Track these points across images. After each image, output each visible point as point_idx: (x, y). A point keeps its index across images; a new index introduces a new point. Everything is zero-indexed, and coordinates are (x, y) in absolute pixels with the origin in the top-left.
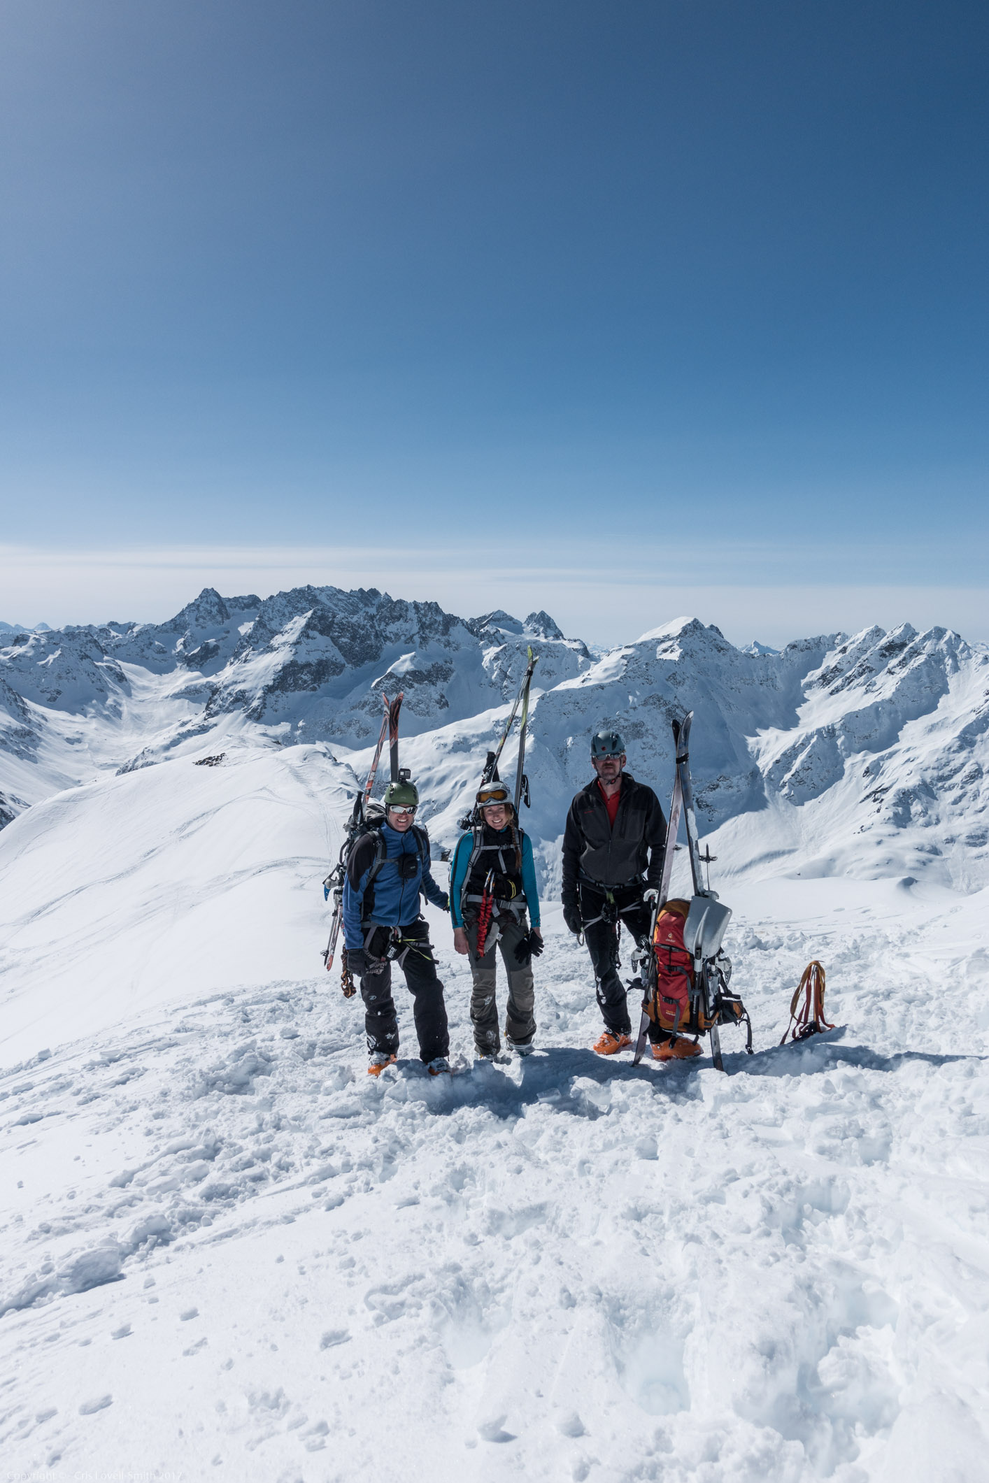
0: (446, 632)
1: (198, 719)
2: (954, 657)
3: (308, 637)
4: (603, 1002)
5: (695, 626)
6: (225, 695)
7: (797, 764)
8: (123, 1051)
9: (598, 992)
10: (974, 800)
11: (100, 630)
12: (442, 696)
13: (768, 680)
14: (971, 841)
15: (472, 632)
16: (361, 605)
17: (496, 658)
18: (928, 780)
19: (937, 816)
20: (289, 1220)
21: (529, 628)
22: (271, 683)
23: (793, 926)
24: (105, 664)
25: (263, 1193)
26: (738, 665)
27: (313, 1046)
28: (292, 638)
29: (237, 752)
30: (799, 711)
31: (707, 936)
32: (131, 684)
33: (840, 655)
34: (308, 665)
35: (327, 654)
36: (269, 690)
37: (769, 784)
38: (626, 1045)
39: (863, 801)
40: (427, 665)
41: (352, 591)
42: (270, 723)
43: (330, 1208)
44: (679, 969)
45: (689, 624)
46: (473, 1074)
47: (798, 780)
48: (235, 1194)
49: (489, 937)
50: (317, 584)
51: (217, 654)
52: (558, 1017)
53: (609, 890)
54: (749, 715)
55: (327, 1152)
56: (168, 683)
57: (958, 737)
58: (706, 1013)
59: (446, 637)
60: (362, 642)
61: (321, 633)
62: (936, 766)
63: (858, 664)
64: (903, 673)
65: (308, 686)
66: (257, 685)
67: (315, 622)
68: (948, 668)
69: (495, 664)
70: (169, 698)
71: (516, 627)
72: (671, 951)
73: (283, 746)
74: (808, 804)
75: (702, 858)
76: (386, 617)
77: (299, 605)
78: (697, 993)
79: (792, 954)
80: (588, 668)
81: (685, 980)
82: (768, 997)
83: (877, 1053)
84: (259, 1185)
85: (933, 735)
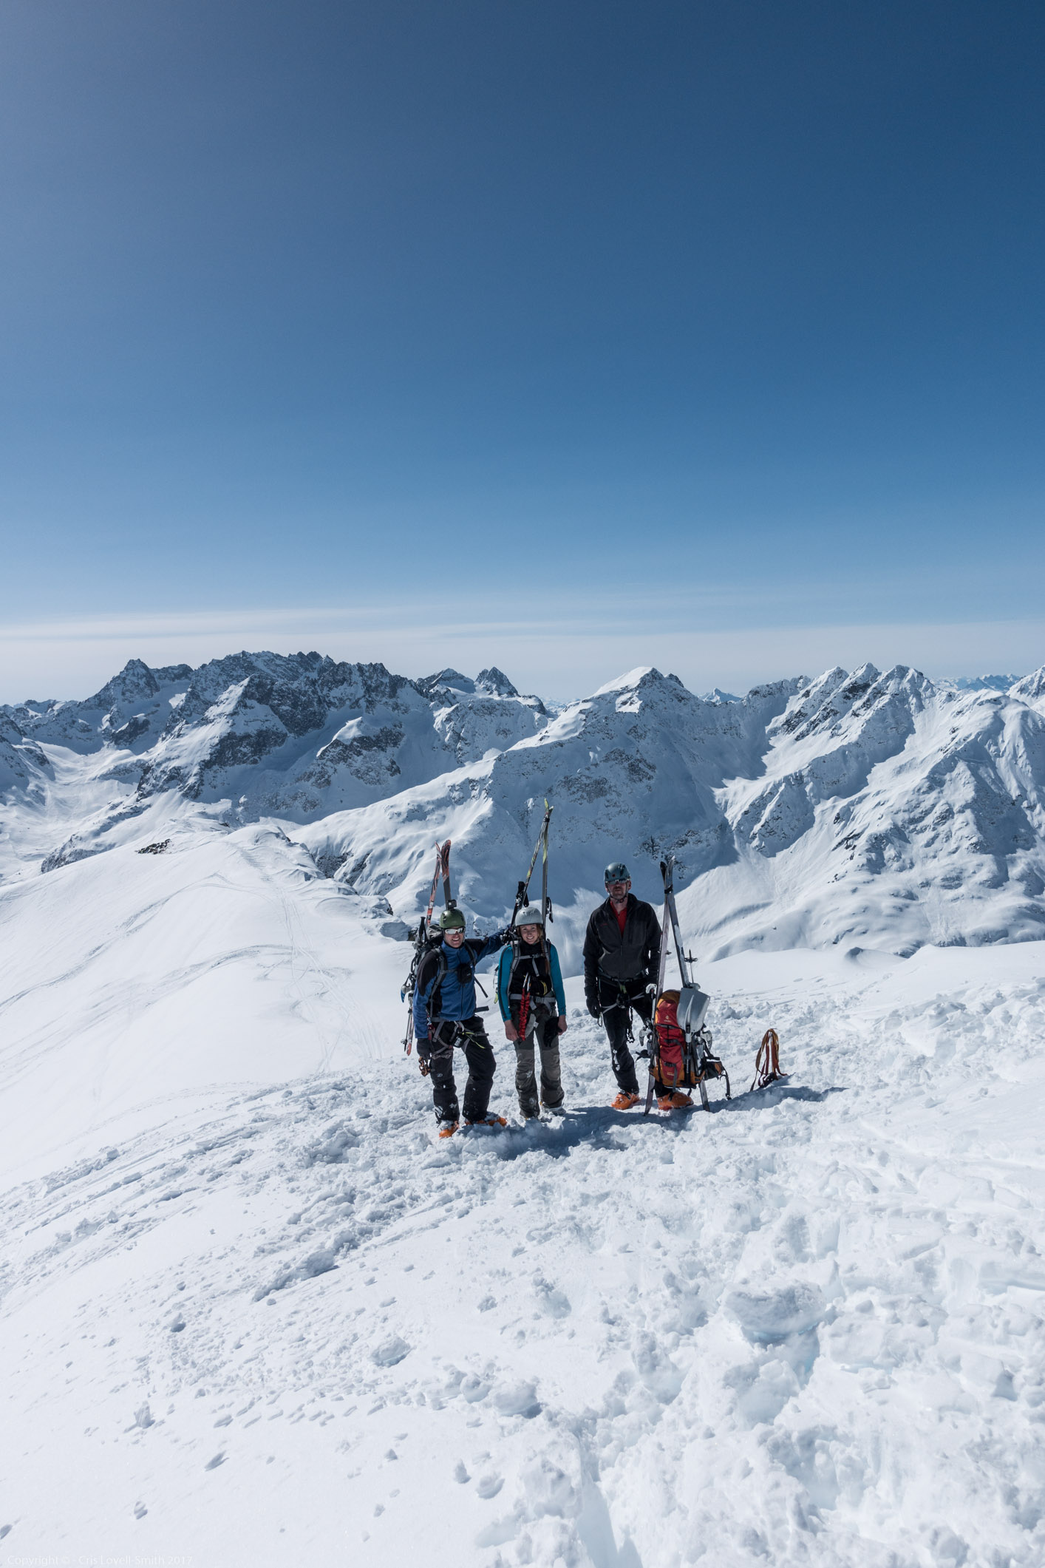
0: (393, 694)
1: (130, 801)
2: (918, 695)
3: (245, 706)
4: (618, 1069)
5: (654, 676)
6: (158, 773)
7: (766, 814)
8: (214, 1141)
9: (613, 1061)
10: (946, 841)
11: (17, 710)
12: (393, 763)
13: (732, 728)
14: (946, 883)
15: (421, 693)
16: (301, 670)
17: (448, 719)
18: (900, 824)
19: (911, 860)
20: (435, 1226)
21: (481, 686)
22: (208, 758)
23: (761, 996)
24: (24, 746)
25: (406, 1215)
26: (700, 714)
27: (385, 1122)
28: (229, 708)
29: (185, 836)
30: (765, 759)
31: (694, 1017)
32: (54, 767)
33: (804, 700)
34: (247, 736)
35: (267, 724)
36: (206, 765)
37: (739, 836)
38: (637, 1102)
39: (835, 848)
40: (375, 731)
41: (290, 655)
42: (208, 801)
43: (461, 1216)
44: (675, 1041)
45: (648, 675)
46: (526, 1130)
47: (768, 831)
48: (389, 1217)
49: (529, 1025)
50: (252, 649)
51: (147, 730)
52: (578, 1085)
53: (622, 983)
54: (715, 765)
55: (441, 1188)
56: (95, 764)
57: (926, 778)
58: (695, 1072)
59: (394, 700)
60: (304, 709)
61: (260, 701)
62: (907, 809)
63: (822, 708)
64: (868, 714)
65: (248, 759)
66: (193, 761)
67: (253, 690)
68: (913, 707)
69: (448, 726)
70: (97, 780)
71: (468, 686)
72: (668, 1028)
73: (231, 829)
74: (780, 855)
75: (687, 960)
76: (328, 681)
77: (235, 673)
78: (689, 1058)
79: (760, 1021)
80: (545, 725)
81: (680, 1049)
82: (742, 1057)
83: (813, 1090)
84: (401, 1211)
85: (903, 776)
